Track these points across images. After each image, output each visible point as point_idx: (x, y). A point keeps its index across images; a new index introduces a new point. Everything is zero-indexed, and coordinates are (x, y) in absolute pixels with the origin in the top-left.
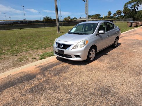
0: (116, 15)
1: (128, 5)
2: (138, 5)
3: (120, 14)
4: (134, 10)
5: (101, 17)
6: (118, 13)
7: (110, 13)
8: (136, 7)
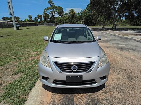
0: (37, 19)
1: (47, 11)
2: (55, 13)
3: (41, 18)
4: (52, 16)
5: (20, 20)
6: (39, 17)
7: (30, 17)
8: (53, 14)
